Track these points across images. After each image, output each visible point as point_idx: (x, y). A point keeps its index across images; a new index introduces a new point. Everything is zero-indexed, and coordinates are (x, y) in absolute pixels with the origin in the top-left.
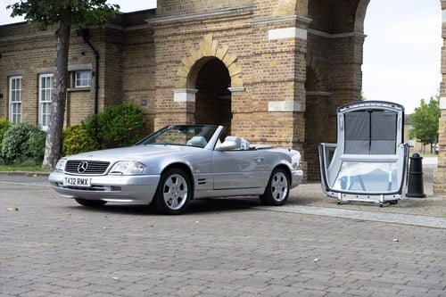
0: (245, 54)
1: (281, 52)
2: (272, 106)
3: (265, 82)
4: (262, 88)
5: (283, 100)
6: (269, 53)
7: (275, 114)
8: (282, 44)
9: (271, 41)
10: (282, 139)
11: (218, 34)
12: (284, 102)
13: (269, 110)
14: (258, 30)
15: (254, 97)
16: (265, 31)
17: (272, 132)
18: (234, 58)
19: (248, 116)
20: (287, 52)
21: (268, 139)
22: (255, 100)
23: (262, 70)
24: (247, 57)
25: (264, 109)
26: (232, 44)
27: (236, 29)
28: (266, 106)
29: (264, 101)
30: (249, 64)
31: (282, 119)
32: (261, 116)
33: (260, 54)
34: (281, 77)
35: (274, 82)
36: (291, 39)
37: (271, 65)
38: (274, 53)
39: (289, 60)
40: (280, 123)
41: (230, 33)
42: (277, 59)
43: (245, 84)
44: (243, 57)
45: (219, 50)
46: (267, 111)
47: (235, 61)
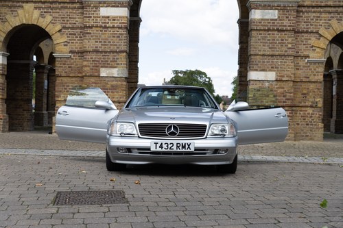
0: (71, 26)
1: (113, 27)
2: (104, 72)
3: (97, 52)
4: (94, 56)
5: (115, 67)
6: (101, 27)
7: (107, 79)
8: (114, 20)
9: (103, 17)
11: (40, 5)
12: (117, 69)
13: (102, 75)
14: (90, 6)
15: (85, 63)
16: (97, 7)
18: (58, 27)
19: (74, 79)
20: (119, 28)
22: (86, 66)
23: (94, 41)
24: (72, 28)
25: (96, 74)
26: (57, 15)
27: (60, 3)
28: (99, 72)
29: (97, 67)
30: (75, 34)
31: (112, 83)
32: (92, 80)
33: (91, 27)
34: (115, 48)
35: (106, 52)
36: (123, 17)
37: (103, 37)
38: (105, 27)
39: (122, 34)
40: (112, 86)
41: (54, 5)
42: (109, 32)
43: (71, 52)
44: (68, 28)
45: (41, 19)
46: (99, 76)
47: (60, 31)
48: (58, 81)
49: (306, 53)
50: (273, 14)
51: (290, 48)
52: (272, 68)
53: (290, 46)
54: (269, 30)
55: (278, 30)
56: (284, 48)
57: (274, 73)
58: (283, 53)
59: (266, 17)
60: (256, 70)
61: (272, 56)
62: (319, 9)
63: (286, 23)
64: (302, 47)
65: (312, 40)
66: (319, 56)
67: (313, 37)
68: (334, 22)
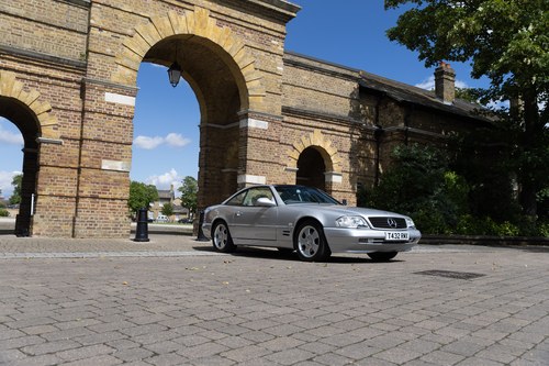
0: (63, 107)
1: (119, 116)
2: (106, 165)
3: (99, 141)
4: (96, 145)
5: (119, 160)
6: (105, 113)
7: (109, 173)
8: (121, 108)
9: (108, 103)
10: (117, 196)
11: (25, 76)
12: (120, 163)
13: (103, 168)
14: (93, 88)
16: (101, 91)
17: (105, 190)
18: (48, 106)
19: (63, 170)
20: (125, 118)
21: (100, 196)
22: (85, 156)
23: (96, 128)
24: (65, 110)
25: (97, 166)
26: (46, 92)
27: (52, 78)
28: (100, 164)
29: (98, 158)
30: (68, 118)
31: (118, 178)
32: (92, 172)
33: (93, 112)
34: (120, 140)
35: (109, 142)
36: (130, 107)
37: (107, 125)
38: (110, 115)
39: (128, 125)
40: (115, 181)
41: (41, 79)
42: (114, 121)
43: (62, 137)
44: (60, 109)
45: (24, 94)
46: (100, 169)
47: (49, 111)
48: (43, 170)
49: (284, 162)
50: (264, 125)
51: (276, 157)
53: (276, 154)
54: (260, 139)
55: (268, 140)
56: (272, 156)
57: (264, 177)
58: (271, 161)
59: (259, 127)
60: (251, 174)
61: (263, 162)
62: (293, 126)
63: (274, 134)
64: (282, 156)
65: (289, 151)
66: (293, 165)
67: (289, 149)
68: (303, 138)
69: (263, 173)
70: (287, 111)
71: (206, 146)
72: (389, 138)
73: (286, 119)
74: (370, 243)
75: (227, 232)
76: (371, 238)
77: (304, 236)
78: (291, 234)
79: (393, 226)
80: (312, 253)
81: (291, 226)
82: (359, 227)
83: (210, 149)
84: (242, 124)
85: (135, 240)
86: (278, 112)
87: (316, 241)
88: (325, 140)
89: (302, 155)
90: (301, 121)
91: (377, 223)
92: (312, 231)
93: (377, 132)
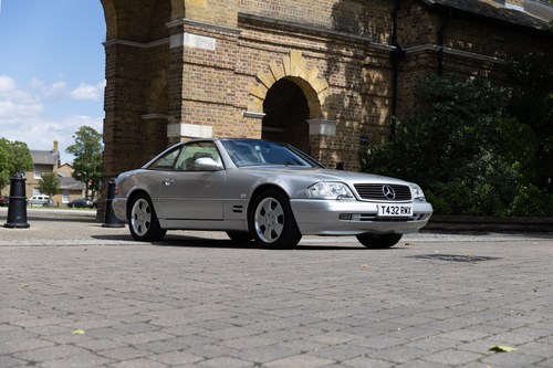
49: (243, 103)
50: (209, 43)
51: (229, 95)
52: (209, 120)
53: (229, 91)
55: (216, 67)
56: (223, 94)
57: (211, 128)
58: (221, 101)
59: (202, 47)
60: (189, 122)
61: (208, 103)
62: (258, 45)
63: (225, 58)
64: (238, 94)
65: (251, 85)
66: (257, 108)
67: (251, 82)
68: (273, 64)
69: (209, 121)
70: (246, 21)
71: (117, 76)
72: (413, 64)
73: (245, 33)
74: (355, 221)
75: (151, 210)
76: (356, 213)
77: (263, 212)
78: (245, 210)
79: (390, 196)
80: (274, 235)
81: (245, 198)
82: (341, 198)
83: (122, 81)
84: (174, 42)
85: (5, 226)
86: (233, 23)
87: (280, 219)
88: (309, 68)
89: (271, 92)
90: (270, 37)
91: (366, 192)
92: (274, 205)
93: (393, 54)
